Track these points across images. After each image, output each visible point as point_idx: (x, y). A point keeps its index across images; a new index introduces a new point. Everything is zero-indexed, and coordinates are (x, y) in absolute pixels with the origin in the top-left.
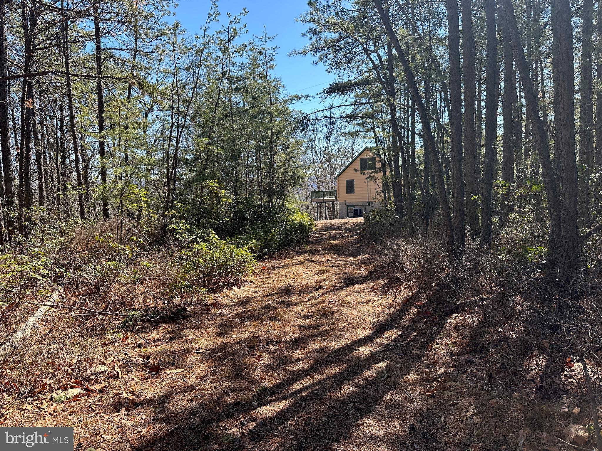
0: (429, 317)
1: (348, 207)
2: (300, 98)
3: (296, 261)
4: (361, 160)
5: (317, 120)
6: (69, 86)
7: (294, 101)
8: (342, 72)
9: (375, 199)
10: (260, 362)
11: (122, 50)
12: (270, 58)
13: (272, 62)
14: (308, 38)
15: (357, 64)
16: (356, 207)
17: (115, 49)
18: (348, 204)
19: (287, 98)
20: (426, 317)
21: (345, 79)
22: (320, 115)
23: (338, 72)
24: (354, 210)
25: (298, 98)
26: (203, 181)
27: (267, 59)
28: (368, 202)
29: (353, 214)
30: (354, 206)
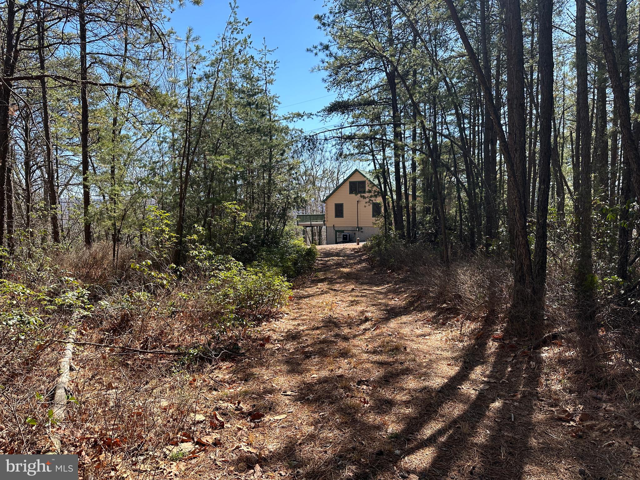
0: (516, 351)
1: (336, 231)
2: (302, 116)
3: (318, 290)
4: (351, 183)
5: (326, 139)
6: (44, 93)
7: (295, 119)
8: (343, 90)
9: (375, 224)
10: (366, 405)
11: (111, 55)
12: (270, 72)
13: (272, 77)
14: (313, 54)
15: (358, 82)
16: (345, 232)
17: (102, 54)
18: (336, 229)
19: (289, 116)
20: (513, 351)
21: (345, 98)
22: (328, 134)
23: (338, 90)
24: (344, 235)
25: (299, 115)
26: (221, 203)
27: (267, 73)
28: (358, 227)
29: (341, 240)
30: (342, 231)
